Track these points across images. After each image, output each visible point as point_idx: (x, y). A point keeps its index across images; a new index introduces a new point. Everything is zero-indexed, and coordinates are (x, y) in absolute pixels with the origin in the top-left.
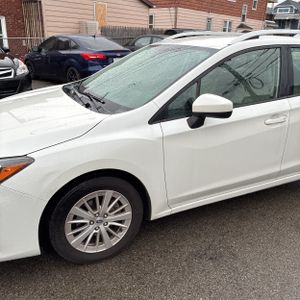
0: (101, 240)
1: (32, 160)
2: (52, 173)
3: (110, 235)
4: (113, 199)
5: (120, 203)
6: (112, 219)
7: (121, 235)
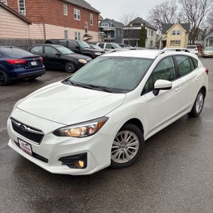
0: (125, 156)
1: (108, 118)
2: (116, 123)
3: (129, 153)
4: (129, 135)
5: (132, 137)
6: (129, 145)
7: (135, 154)
